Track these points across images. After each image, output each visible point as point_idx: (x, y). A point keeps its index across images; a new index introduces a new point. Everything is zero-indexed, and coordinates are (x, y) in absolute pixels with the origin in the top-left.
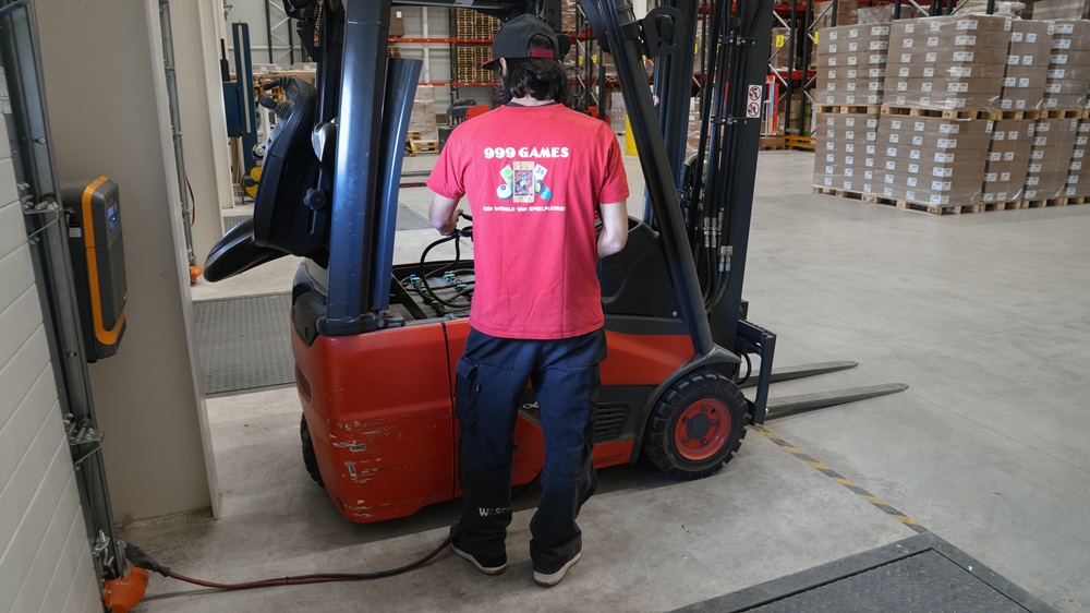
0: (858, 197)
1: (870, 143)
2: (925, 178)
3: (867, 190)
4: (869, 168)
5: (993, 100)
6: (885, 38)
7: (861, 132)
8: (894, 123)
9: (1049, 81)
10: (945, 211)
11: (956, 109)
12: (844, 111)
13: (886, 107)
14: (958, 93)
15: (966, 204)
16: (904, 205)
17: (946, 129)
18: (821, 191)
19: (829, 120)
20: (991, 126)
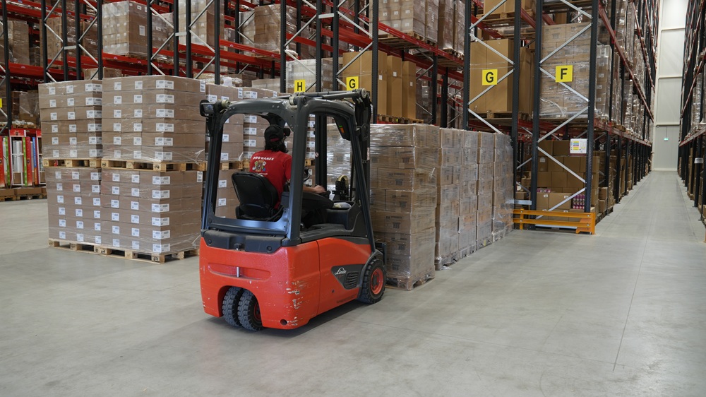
0: (90, 248)
1: (95, 195)
2: (146, 227)
3: (97, 242)
4: (97, 220)
5: (199, 153)
6: (97, 95)
7: (86, 184)
8: (114, 175)
9: (246, 137)
10: (169, 258)
11: (163, 162)
12: (69, 164)
13: (105, 160)
14: (164, 147)
15: (188, 249)
16: (131, 255)
17: (157, 181)
18: (57, 244)
19: (57, 173)
20: (202, 176)
